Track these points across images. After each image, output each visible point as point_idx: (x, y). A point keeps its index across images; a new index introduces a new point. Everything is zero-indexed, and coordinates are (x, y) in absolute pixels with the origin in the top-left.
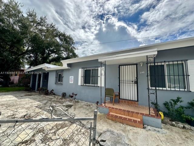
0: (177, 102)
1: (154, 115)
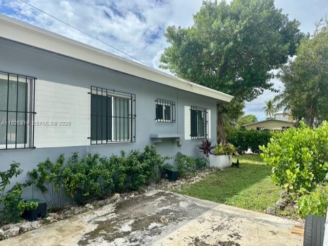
0: (11, 177)
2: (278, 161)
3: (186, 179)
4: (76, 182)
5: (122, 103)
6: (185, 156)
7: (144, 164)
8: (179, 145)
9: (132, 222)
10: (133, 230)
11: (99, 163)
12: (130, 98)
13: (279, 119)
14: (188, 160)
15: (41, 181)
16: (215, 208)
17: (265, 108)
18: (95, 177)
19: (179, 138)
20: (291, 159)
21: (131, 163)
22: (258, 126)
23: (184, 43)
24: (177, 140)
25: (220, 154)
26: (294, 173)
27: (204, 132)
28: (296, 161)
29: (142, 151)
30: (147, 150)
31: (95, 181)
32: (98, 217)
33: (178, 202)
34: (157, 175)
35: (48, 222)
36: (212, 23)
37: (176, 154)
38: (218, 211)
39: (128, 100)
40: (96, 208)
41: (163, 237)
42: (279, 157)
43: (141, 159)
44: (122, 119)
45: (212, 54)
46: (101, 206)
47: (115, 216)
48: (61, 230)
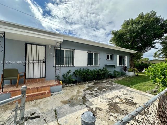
0: (69, 73)
1: (58, 83)
2: (153, 74)
3: (117, 78)
4: (84, 76)
5: (96, 55)
6: (117, 71)
7: (102, 73)
8: (115, 68)
9: (98, 88)
10: (98, 90)
11: (90, 71)
12: (98, 53)
13: (160, 59)
14: (118, 72)
15: (76, 75)
16: (126, 88)
17: (153, 55)
18: (89, 75)
19: (115, 65)
20: (159, 74)
21: (98, 72)
22: (149, 62)
23: (117, 35)
24: (114, 66)
25: (130, 71)
26: (160, 79)
27: (124, 64)
28: (162, 75)
29: (102, 69)
30: (104, 68)
31: (89, 76)
32: (89, 85)
33: (113, 85)
34: (107, 76)
35: (77, 85)
36: (128, 27)
37: (114, 70)
38: (127, 89)
39: (98, 54)
40: (89, 83)
41: (106, 93)
42: (153, 73)
43: (102, 71)
44: (96, 59)
45: (128, 37)
46: (90, 83)
47: (93, 86)
48: (80, 87)
